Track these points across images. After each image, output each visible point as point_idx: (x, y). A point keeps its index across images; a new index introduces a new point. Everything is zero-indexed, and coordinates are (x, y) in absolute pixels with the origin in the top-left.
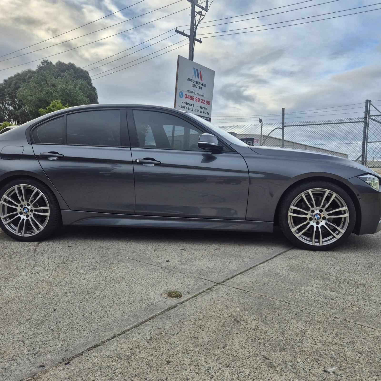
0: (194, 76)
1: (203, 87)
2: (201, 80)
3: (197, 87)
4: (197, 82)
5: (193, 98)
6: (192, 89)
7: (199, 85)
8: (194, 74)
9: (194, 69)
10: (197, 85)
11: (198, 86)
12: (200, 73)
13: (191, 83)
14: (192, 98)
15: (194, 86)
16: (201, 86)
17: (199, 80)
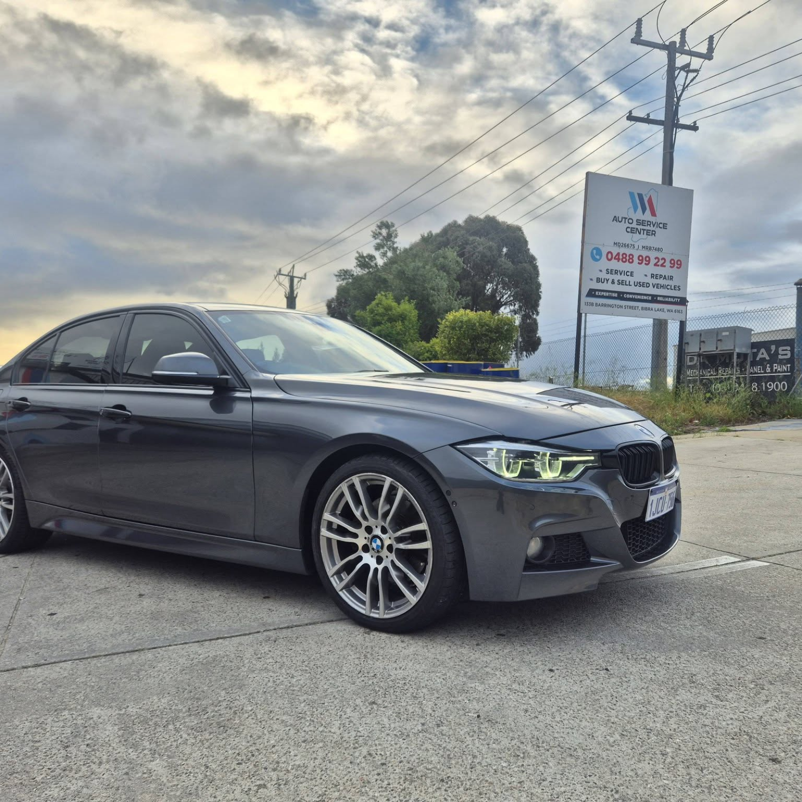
0: (632, 210)
1: (658, 230)
2: (653, 214)
3: (640, 233)
4: (639, 222)
5: (630, 259)
6: (627, 238)
7: (648, 228)
8: (631, 205)
9: (632, 195)
10: (640, 227)
11: (644, 230)
12: (650, 201)
13: (624, 225)
14: (628, 258)
15: (633, 231)
16: (652, 228)
17: (648, 216)
